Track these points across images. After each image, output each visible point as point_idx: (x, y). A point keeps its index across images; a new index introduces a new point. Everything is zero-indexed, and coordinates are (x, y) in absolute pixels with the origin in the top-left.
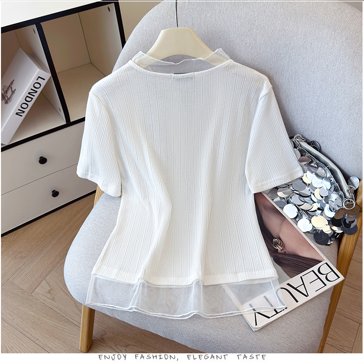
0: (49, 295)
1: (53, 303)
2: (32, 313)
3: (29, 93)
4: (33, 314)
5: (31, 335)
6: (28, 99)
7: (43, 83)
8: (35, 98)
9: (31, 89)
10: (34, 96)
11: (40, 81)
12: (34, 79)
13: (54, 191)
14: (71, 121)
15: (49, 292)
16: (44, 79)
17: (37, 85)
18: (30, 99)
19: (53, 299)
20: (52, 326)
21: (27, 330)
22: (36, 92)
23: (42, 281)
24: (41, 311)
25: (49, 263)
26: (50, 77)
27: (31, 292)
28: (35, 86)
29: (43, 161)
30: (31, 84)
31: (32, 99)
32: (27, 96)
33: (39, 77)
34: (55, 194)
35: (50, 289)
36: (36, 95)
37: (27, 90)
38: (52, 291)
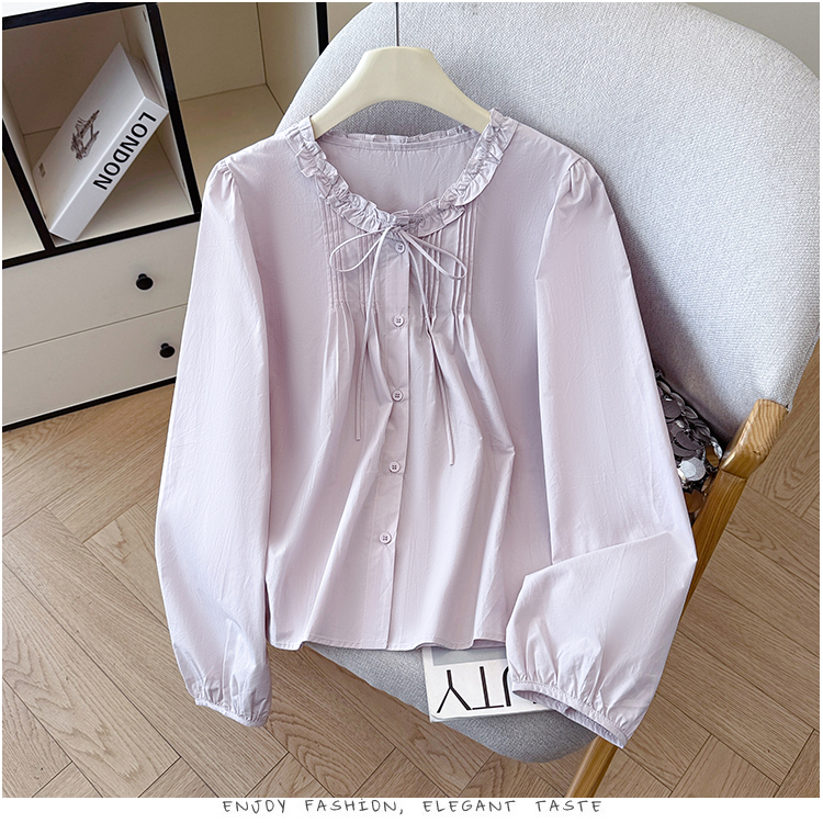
0: (116, 551)
1: (122, 568)
2: (77, 579)
3: (122, 145)
4: (79, 581)
5: (67, 621)
6: (119, 156)
7: (152, 127)
8: (133, 156)
9: (128, 137)
10: (132, 151)
11: (145, 121)
12: (134, 117)
15: (119, 546)
16: (154, 120)
17: (139, 131)
18: (122, 157)
19: (123, 561)
20: (110, 612)
21: (61, 610)
22: (137, 143)
23: (110, 521)
24: (95, 581)
25: (132, 488)
26: (167, 117)
27: (83, 539)
28: (135, 130)
29: (144, 282)
30: (127, 126)
31: (128, 156)
32: (118, 150)
33: (144, 114)
35: (121, 540)
36: (137, 150)
38: (125, 545)
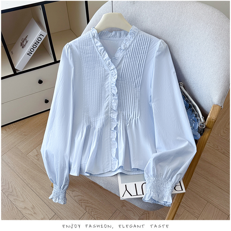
0: (36, 157)
1: (38, 161)
3: (35, 43)
4: (25, 166)
5: (22, 177)
6: (34, 46)
7: (43, 38)
8: (38, 46)
9: (36, 41)
12: (38, 35)
13: (46, 100)
14: (57, 60)
16: (43, 36)
17: (40, 39)
20: (34, 174)
21: (20, 174)
22: (39, 43)
23: (34, 149)
24: (30, 165)
25: (40, 140)
26: (47, 35)
27: (27, 154)
28: (38, 39)
29: (40, 82)
30: (36, 38)
31: (36, 46)
33: (41, 35)
34: (47, 101)
35: (37, 154)
36: (39, 44)
37: (34, 41)
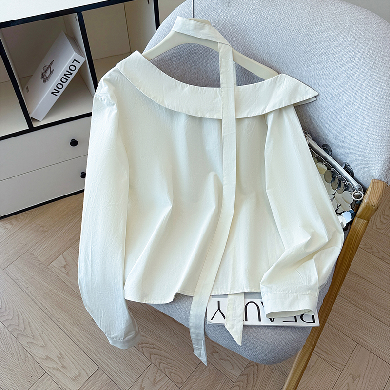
0: (63, 270)
1: (66, 277)
2: (45, 284)
3: (65, 75)
5: (41, 304)
6: (63, 80)
7: (78, 66)
8: (69, 80)
9: (67, 71)
10: (69, 77)
11: (75, 63)
12: (70, 61)
13: (83, 172)
15: (65, 267)
16: (79, 63)
17: (72, 68)
19: (67, 274)
20: (62, 298)
21: (38, 299)
22: (71, 74)
23: (59, 255)
24: (54, 284)
25: (68, 239)
26: (86, 60)
27: (47, 264)
30: (67, 66)
31: (67, 80)
32: (63, 77)
33: (75, 60)
34: (84, 175)
35: (65, 264)
37: (64, 71)
38: (67, 266)
